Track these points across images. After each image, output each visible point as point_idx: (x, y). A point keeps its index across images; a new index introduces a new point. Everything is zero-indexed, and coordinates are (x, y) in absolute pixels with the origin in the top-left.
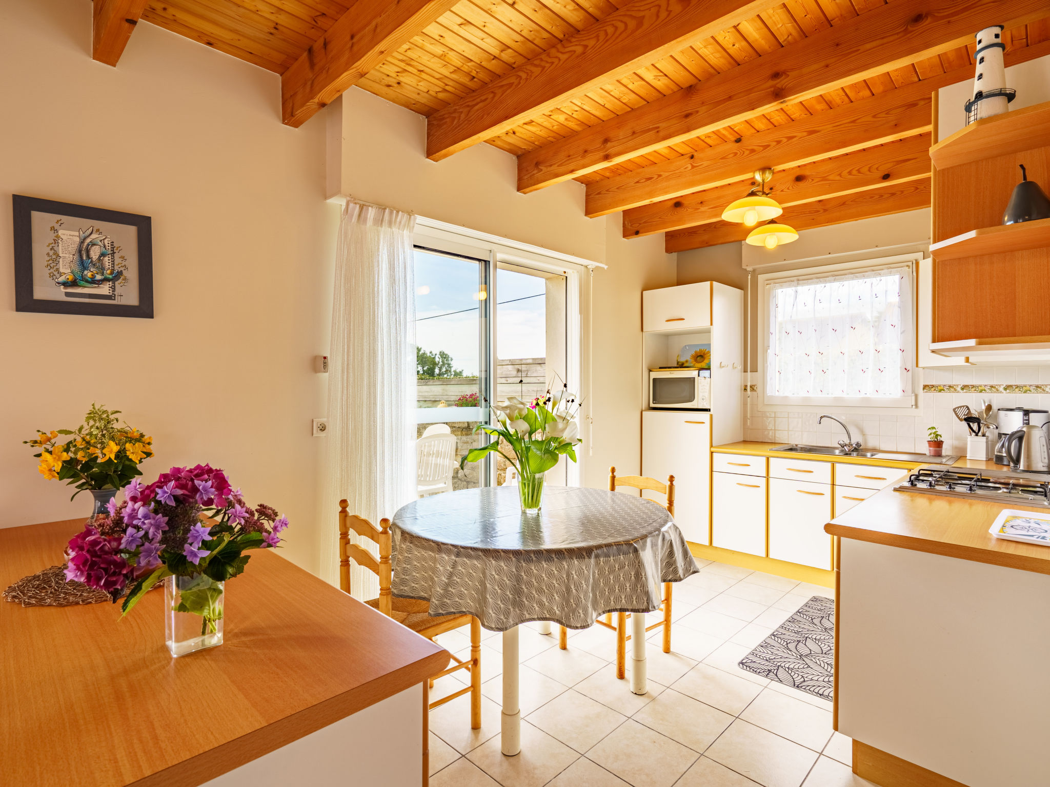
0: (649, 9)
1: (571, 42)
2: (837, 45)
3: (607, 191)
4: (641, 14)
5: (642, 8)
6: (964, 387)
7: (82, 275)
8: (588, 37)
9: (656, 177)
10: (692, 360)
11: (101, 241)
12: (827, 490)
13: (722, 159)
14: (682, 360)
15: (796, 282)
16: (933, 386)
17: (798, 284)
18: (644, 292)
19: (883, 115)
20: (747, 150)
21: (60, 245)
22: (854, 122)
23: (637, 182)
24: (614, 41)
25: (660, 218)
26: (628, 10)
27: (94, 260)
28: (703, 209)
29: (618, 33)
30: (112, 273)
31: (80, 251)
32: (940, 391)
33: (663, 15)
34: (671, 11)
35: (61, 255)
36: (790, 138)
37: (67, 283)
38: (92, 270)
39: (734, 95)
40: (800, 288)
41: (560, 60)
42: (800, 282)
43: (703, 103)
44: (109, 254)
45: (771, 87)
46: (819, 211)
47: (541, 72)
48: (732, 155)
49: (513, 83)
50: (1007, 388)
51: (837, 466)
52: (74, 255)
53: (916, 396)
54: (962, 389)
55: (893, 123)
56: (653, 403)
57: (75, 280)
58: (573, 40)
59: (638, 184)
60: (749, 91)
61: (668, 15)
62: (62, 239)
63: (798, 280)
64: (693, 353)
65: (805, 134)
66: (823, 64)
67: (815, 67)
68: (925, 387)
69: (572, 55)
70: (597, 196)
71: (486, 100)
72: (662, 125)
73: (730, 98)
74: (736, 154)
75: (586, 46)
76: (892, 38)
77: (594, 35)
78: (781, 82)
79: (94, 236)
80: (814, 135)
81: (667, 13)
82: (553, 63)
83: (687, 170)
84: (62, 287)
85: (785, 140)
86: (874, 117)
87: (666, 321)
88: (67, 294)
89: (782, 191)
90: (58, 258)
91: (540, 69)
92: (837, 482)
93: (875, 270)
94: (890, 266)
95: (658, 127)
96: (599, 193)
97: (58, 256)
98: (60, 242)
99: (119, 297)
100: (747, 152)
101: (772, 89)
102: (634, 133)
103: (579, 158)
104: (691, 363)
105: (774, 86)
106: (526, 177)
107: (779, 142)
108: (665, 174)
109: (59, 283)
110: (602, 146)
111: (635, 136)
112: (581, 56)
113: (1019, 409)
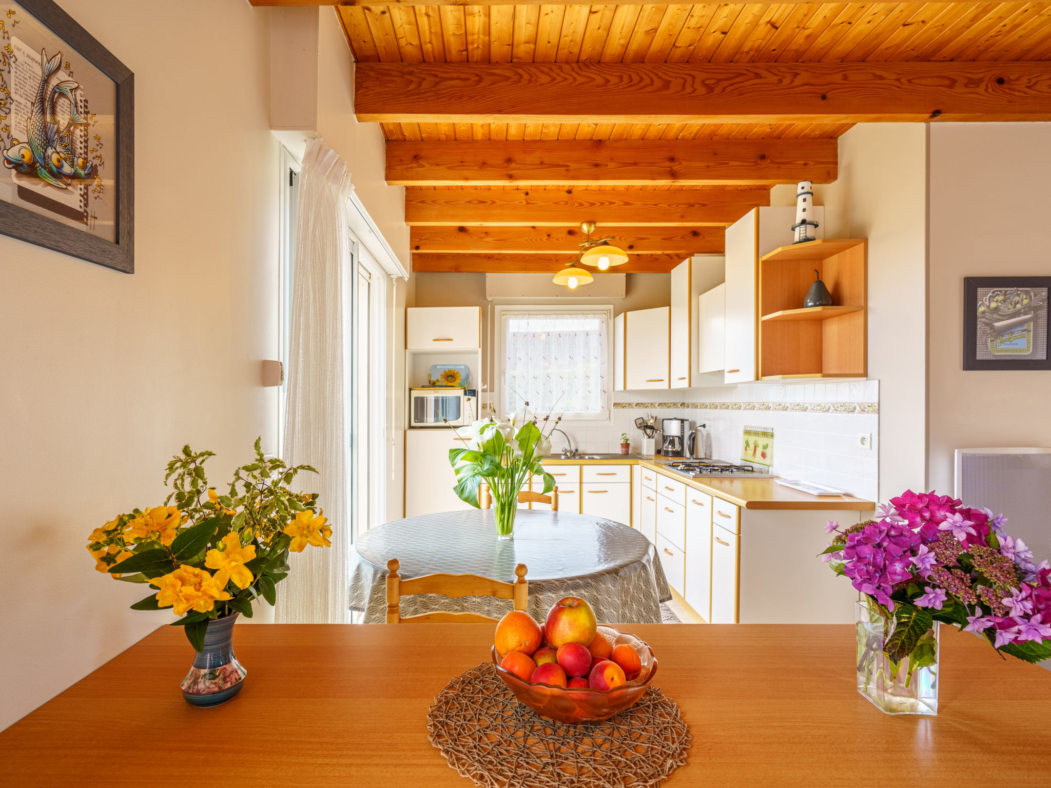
0: (676, 78)
1: (589, 68)
2: (715, 154)
3: (433, 201)
4: (670, 79)
5: (669, 74)
6: (637, 404)
7: (44, 155)
8: (611, 73)
9: (490, 202)
10: (444, 380)
11: (71, 90)
12: (576, 488)
13: (555, 203)
14: (433, 379)
15: (528, 316)
16: (619, 404)
17: (529, 318)
18: (409, 309)
19: (674, 206)
20: (577, 202)
21: (13, 71)
22: (656, 205)
23: (469, 202)
24: (640, 89)
25: (443, 238)
26: (654, 68)
27: (62, 128)
28: (488, 239)
29: (643, 84)
30: (84, 167)
31: (42, 100)
32: (623, 407)
33: (689, 89)
34: (696, 89)
35: (13, 96)
36: (611, 203)
37: (22, 165)
38: (58, 149)
39: (640, 163)
40: (530, 321)
41: (575, 80)
42: (531, 316)
43: (611, 159)
44: (81, 124)
45: (668, 167)
46: (551, 260)
47: (550, 82)
48: (563, 203)
49: (510, 78)
50: (660, 404)
51: (584, 467)
52: (33, 104)
53: (610, 411)
54: (636, 406)
55: (680, 214)
56: (415, 422)
57: (34, 163)
58: (592, 67)
59: (468, 204)
60: (652, 164)
61: (694, 92)
62: (16, 60)
63: (529, 314)
64: (442, 372)
65: (622, 203)
66: (705, 164)
67: (700, 164)
68: (615, 404)
69: (591, 81)
70: (420, 204)
71: (468, 79)
72: (572, 165)
73: (635, 164)
74: (567, 203)
75: (608, 81)
76: (748, 164)
77: (618, 74)
78: (676, 167)
79: (62, 75)
80: (629, 207)
81: (692, 89)
82: (566, 79)
83: (521, 204)
84: (14, 172)
85: (607, 203)
86: (669, 205)
87: (434, 340)
88: (23, 193)
89: (557, 239)
90: (9, 100)
91: (549, 79)
92: (584, 480)
93: (584, 313)
94: (594, 312)
95: (568, 166)
96: (423, 202)
97: (9, 96)
98: (12, 64)
99: (93, 219)
100: (576, 204)
101: (669, 169)
102: (542, 163)
103: (476, 168)
104: (443, 382)
105: (671, 167)
106: (399, 168)
107: (602, 204)
108: (499, 203)
109: (9, 162)
110: (505, 165)
111: (542, 166)
112: (601, 87)
113: (676, 419)
